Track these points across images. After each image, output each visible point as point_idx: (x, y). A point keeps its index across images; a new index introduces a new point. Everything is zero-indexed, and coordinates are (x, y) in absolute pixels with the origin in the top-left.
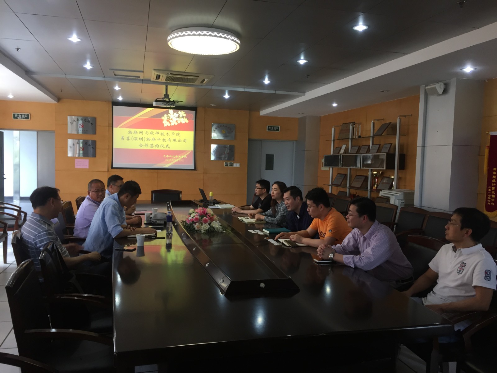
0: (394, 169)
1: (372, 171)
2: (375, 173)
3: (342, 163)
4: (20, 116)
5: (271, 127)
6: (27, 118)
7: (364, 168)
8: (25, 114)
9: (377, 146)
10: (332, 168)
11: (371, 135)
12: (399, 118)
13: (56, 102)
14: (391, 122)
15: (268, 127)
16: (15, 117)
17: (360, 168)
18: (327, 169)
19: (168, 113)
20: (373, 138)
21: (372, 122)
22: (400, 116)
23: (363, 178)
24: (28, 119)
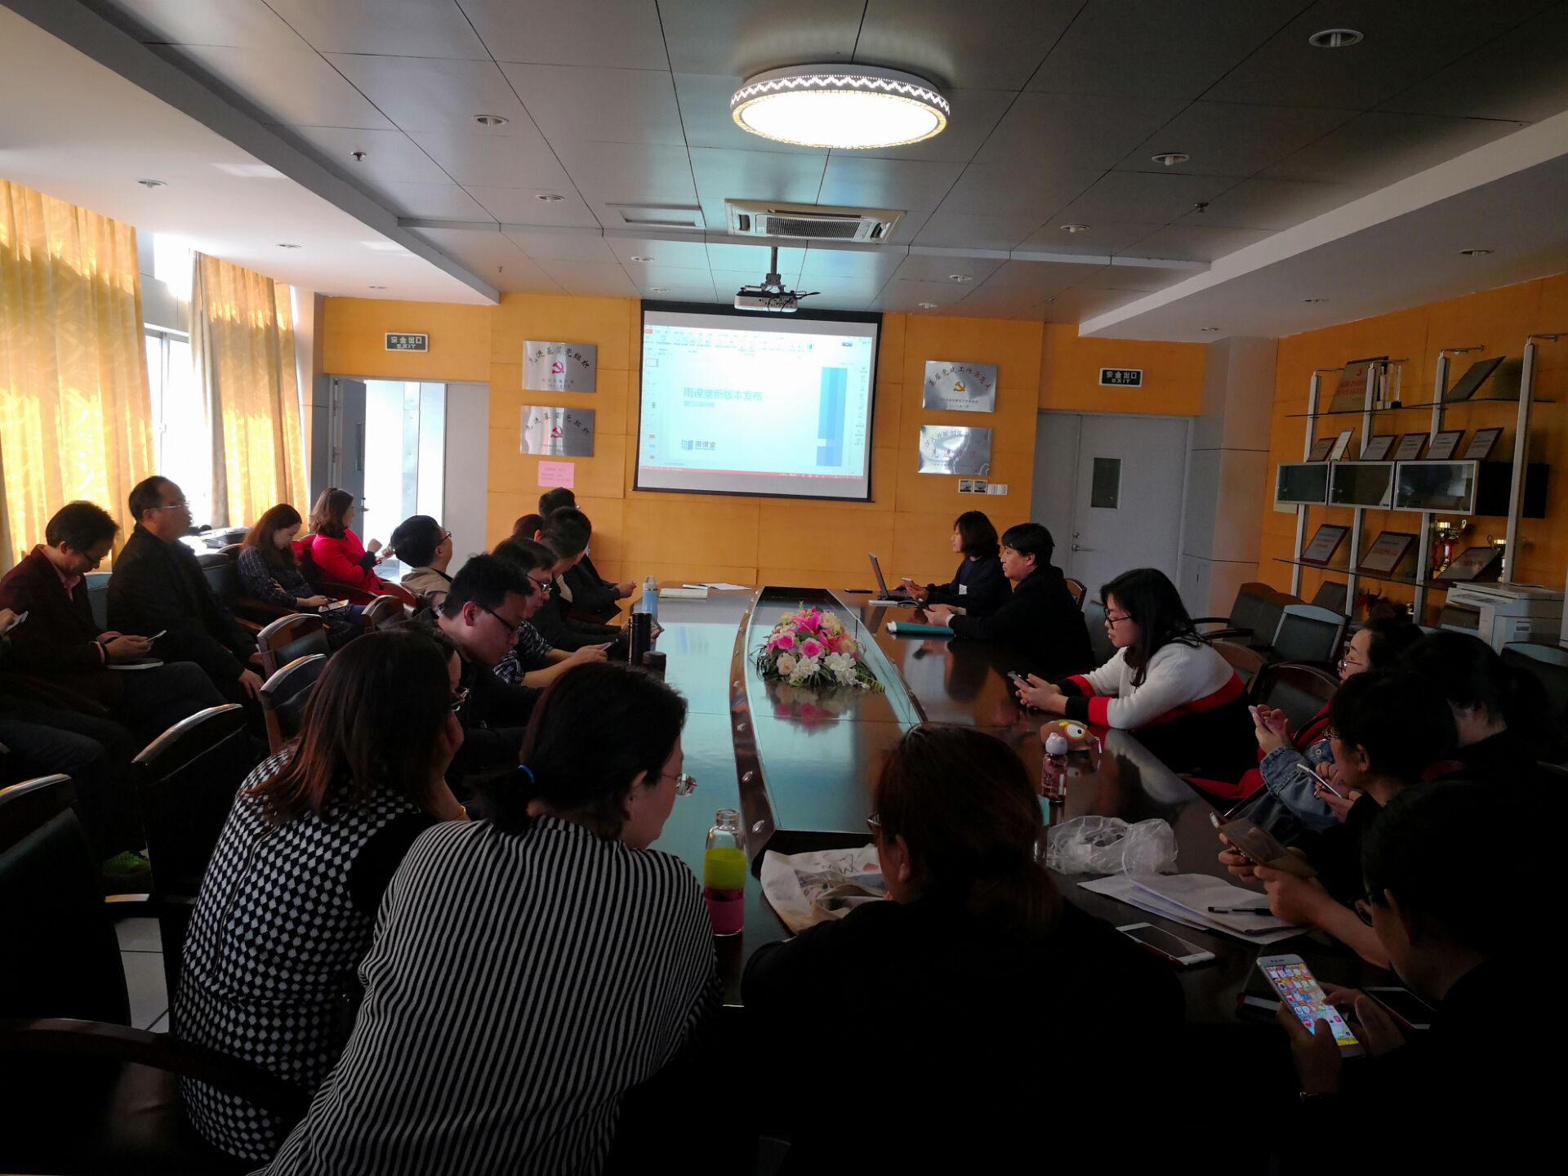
0: (1505, 513)
1: (1433, 518)
2: (1443, 525)
3: (1335, 492)
4: (403, 340)
5: (1115, 372)
6: (421, 346)
7: (1406, 509)
8: (415, 337)
9: (1454, 438)
10: (1306, 507)
11: (1437, 399)
12: (1529, 342)
13: (494, 303)
14: (1504, 357)
15: (1105, 372)
16: (391, 345)
17: (1389, 508)
18: (1288, 507)
20: (1442, 410)
21: (1442, 355)
22: (1537, 336)
23: (1403, 543)
24: (424, 349)
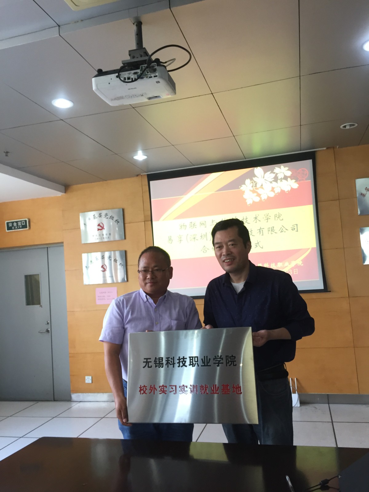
4: (15, 224)
6: (24, 227)
8: (21, 221)
16: (9, 228)
19: (252, 176)
24: (27, 227)
